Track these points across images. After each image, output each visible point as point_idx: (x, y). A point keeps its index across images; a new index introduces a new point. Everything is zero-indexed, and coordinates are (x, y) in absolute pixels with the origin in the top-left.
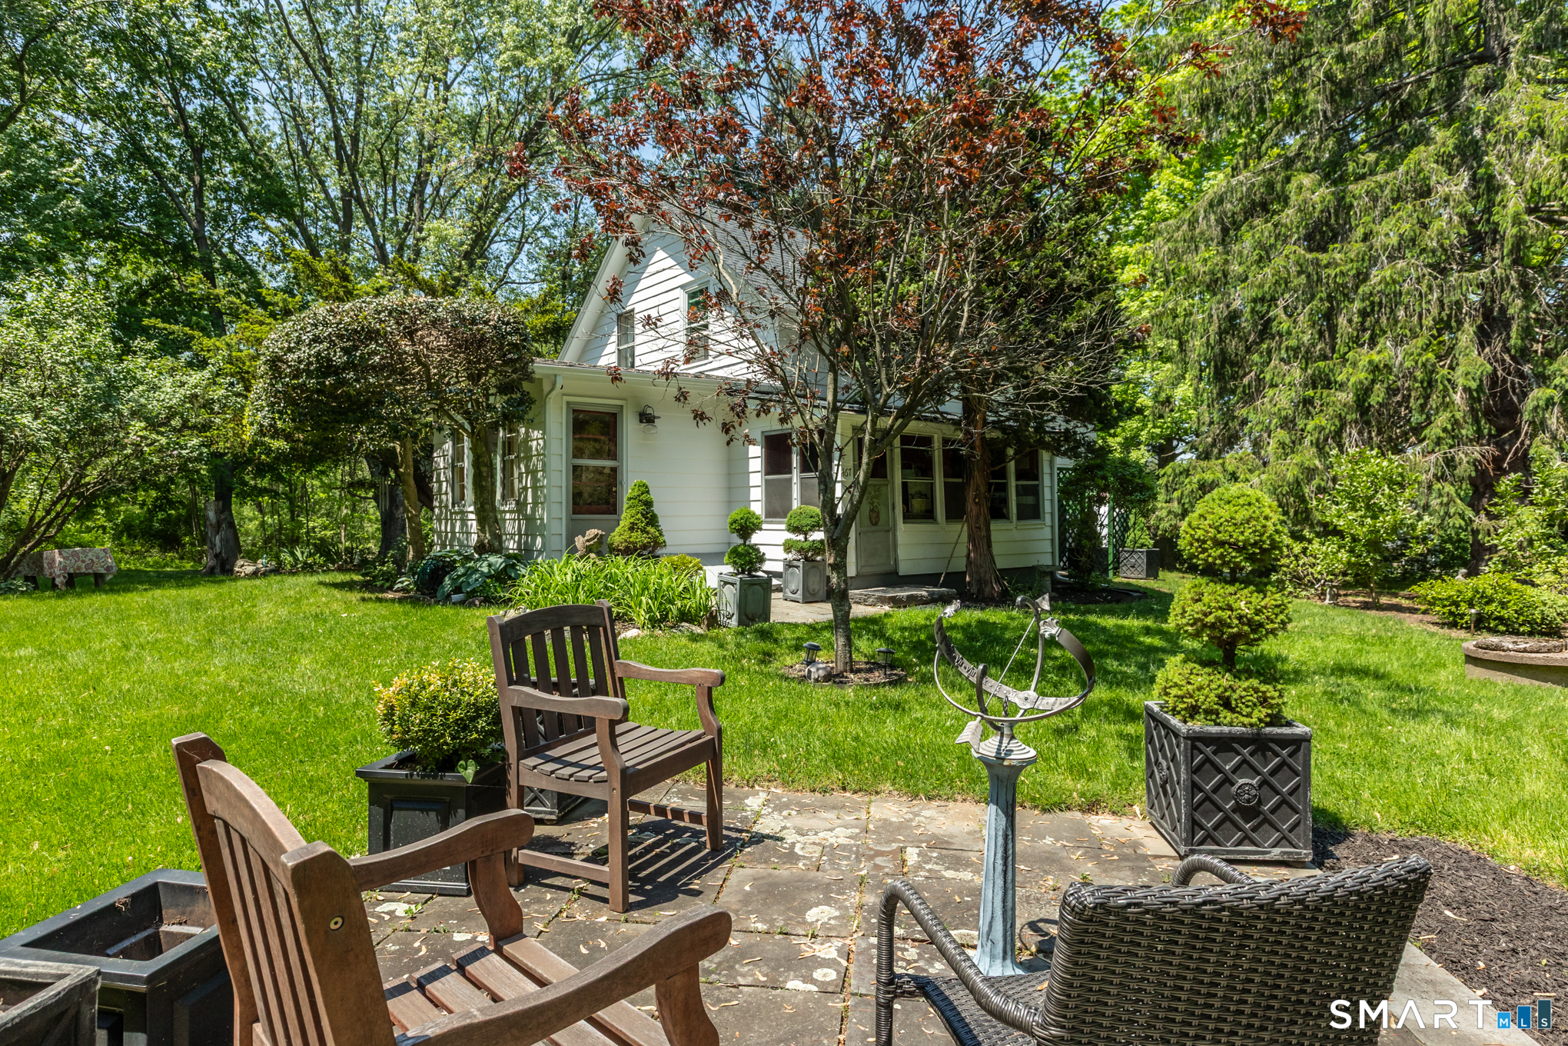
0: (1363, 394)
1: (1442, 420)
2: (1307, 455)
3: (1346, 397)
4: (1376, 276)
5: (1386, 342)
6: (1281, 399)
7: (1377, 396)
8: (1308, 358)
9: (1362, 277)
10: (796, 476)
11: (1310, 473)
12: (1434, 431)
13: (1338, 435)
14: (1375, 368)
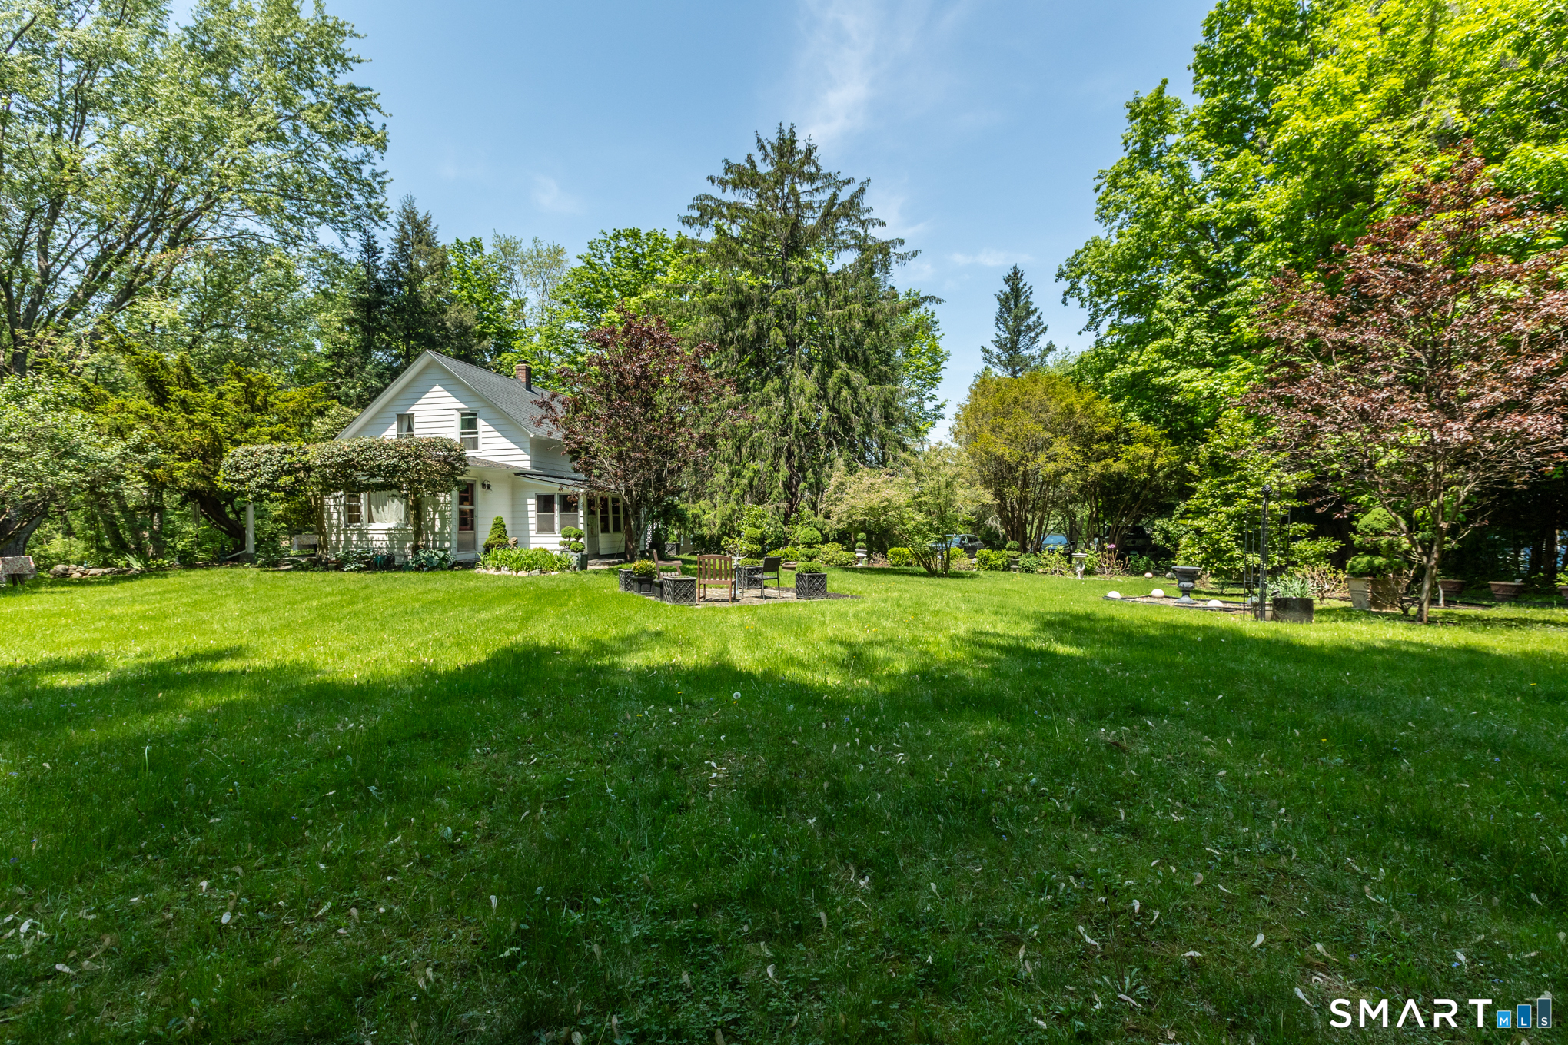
0: (751, 480)
1: (775, 492)
2: (733, 504)
3: (745, 481)
4: (755, 435)
5: (758, 461)
6: (720, 478)
7: (755, 483)
8: (731, 463)
9: (750, 434)
10: (557, 514)
11: (734, 511)
12: (773, 496)
13: (743, 497)
14: (755, 471)
